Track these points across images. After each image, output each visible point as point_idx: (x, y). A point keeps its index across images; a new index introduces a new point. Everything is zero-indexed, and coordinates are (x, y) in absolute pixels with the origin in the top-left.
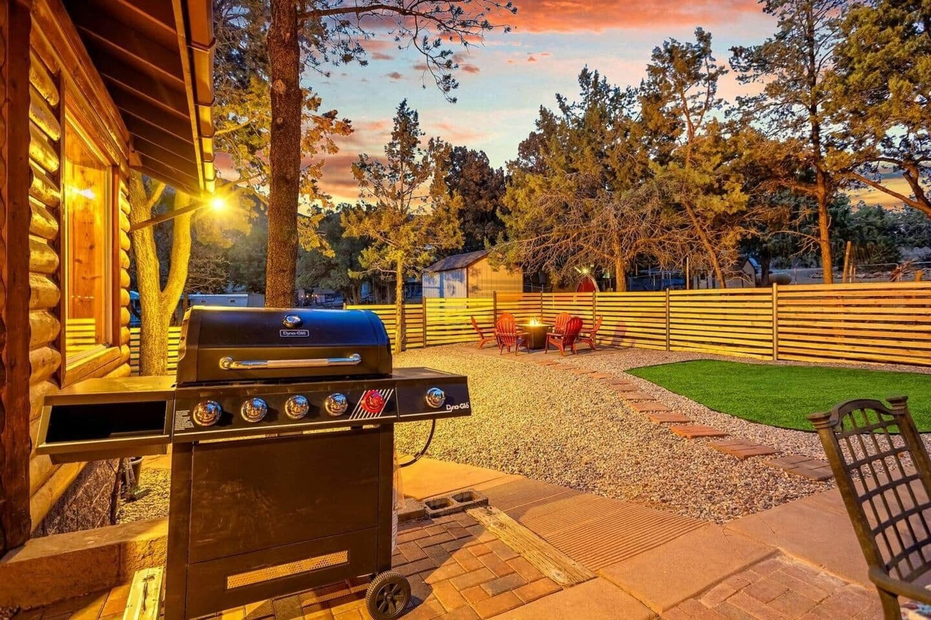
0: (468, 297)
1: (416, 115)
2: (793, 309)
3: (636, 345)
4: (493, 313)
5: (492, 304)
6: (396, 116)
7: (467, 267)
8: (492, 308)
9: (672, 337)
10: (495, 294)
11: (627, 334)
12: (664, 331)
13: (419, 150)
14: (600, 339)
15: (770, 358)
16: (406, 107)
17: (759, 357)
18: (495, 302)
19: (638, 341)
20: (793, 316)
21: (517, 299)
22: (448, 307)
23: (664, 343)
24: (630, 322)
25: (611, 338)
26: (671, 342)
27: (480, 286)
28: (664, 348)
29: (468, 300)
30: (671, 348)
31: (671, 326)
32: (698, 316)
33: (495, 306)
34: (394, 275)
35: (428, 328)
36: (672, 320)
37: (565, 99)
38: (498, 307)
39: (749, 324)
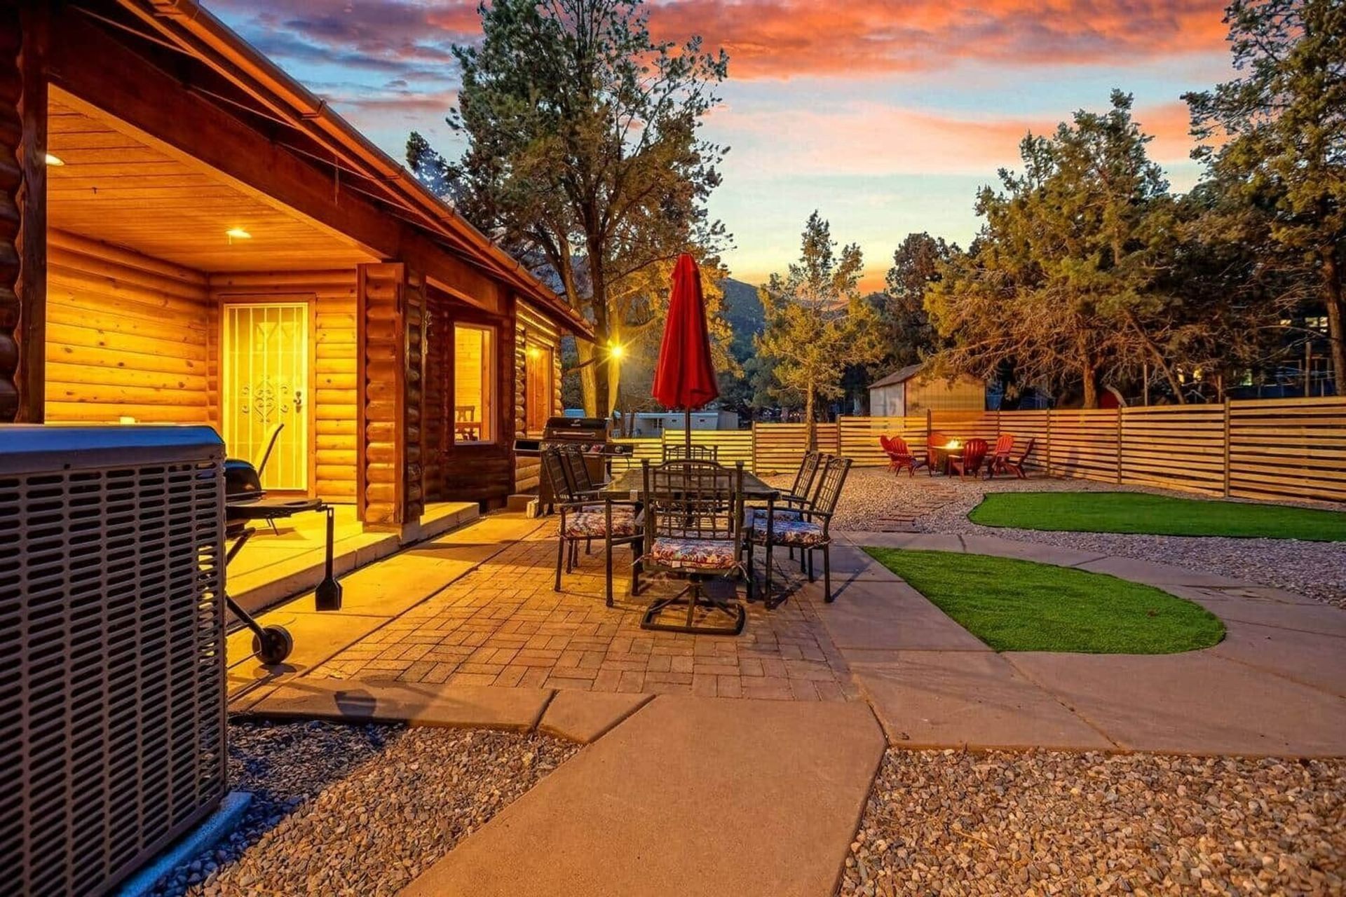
0: (905, 415)
1: (827, 225)
2: (1245, 431)
3: (1088, 477)
4: (926, 434)
5: (926, 424)
6: (807, 230)
7: (905, 381)
8: (926, 429)
9: (1124, 466)
10: (929, 413)
11: (1080, 462)
12: (1115, 459)
13: (834, 260)
14: (1055, 469)
15: (1221, 494)
16: (817, 219)
17: (1210, 492)
18: (929, 421)
19: (1091, 471)
20: (1245, 439)
21: (980, 417)
22: (874, 427)
23: (1115, 474)
24: (1082, 447)
25: (1064, 468)
26: (1123, 474)
27: (922, 403)
28: (1115, 481)
29: (907, 419)
30: (1123, 481)
31: (1124, 452)
32: (1150, 440)
33: (929, 426)
34: (806, 392)
35: (843, 449)
36: (1124, 445)
37: (1012, 173)
38: (933, 428)
39: (1201, 450)
